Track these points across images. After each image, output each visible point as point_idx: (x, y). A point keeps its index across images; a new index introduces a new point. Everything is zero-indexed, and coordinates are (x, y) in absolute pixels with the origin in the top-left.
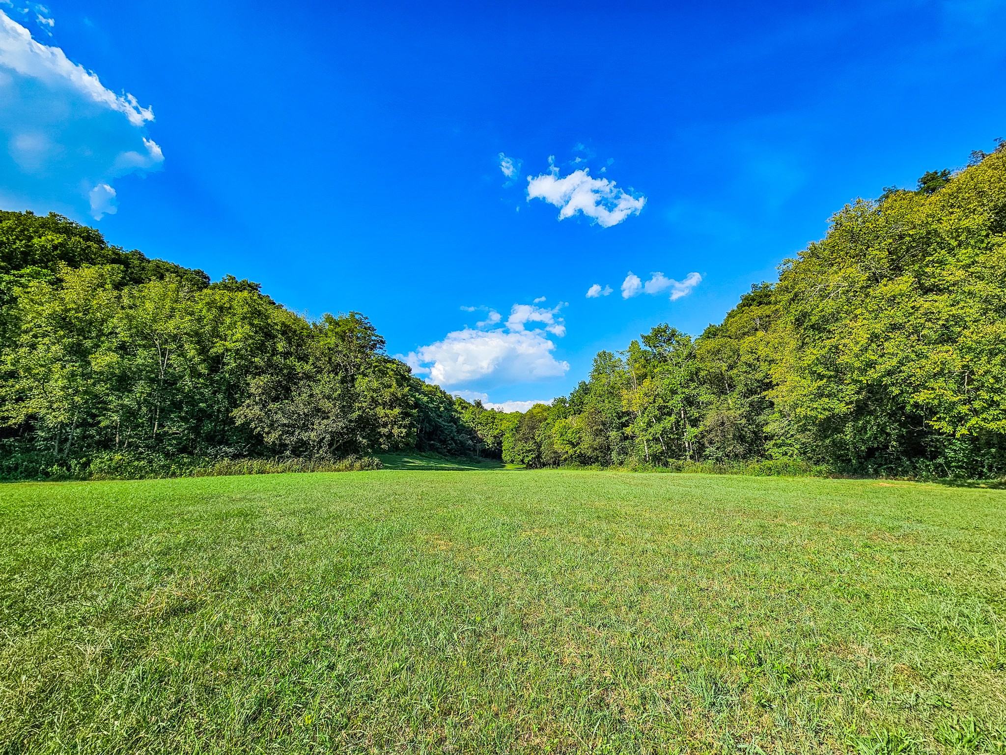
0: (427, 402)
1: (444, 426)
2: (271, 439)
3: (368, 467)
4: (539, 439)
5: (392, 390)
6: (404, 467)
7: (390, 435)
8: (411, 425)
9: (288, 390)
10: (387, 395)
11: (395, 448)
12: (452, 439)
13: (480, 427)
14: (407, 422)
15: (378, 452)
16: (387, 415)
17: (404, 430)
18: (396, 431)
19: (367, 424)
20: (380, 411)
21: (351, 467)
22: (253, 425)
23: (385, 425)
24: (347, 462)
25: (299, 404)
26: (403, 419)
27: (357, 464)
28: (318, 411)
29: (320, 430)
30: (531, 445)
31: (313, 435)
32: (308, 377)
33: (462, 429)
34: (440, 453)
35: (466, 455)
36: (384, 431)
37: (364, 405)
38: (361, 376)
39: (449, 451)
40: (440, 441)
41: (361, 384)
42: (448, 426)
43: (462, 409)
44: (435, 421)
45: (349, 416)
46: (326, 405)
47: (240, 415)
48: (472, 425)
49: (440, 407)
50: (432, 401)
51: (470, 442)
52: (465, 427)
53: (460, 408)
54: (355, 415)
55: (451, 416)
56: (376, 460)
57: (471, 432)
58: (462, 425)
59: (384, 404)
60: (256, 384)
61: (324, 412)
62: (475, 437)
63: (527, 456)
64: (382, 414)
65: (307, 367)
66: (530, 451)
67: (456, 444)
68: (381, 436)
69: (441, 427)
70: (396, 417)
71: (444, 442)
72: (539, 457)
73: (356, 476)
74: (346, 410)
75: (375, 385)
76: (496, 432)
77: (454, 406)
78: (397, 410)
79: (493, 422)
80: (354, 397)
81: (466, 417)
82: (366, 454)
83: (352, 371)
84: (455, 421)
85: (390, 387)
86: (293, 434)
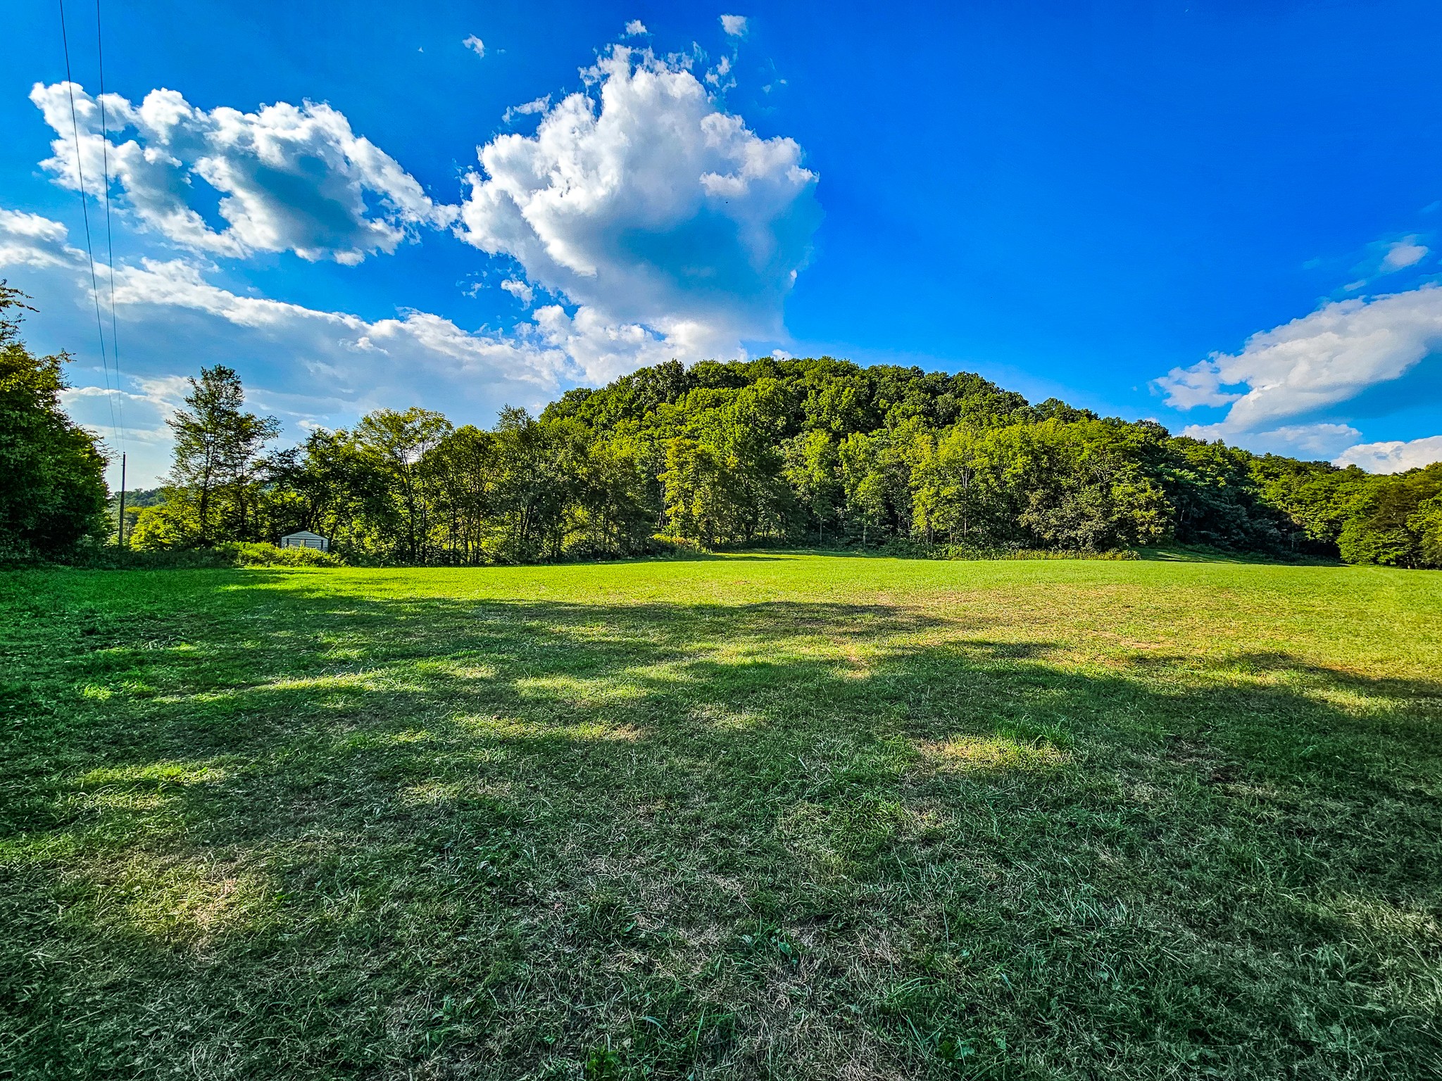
0: (1195, 479)
1: (1224, 509)
2: (1047, 536)
3: (1129, 557)
4: (1416, 526)
5: (1147, 494)
6: (1158, 558)
7: (1147, 532)
8: (1168, 523)
9: (1055, 499)
10: (1142, 498)
11: (1152, 542)
12: (1239, 526)
13: (1296, 507)
14: (1163, 520)
15: (1135, 544)
16: (1144, 517)
17: (1161, 529)
18: (1153, 529)
19: (1127, 525)
20: (1137, 513)
21: (1114, 557)
22: (1033, 526)
23: (1142, 524)
24: (1110, 554)
25: (1068, 509)
26: (1160, 518)
27: (1119, 555)
28: (1082, 515)
29: (1084, 530)
30: (1396, 536)
31: (1079, 533)
32: (1072, 489)
33: (1260, 511)
34: (1218, 546)
35: (1266, 549)
36: (1143, 529)
37: (1122, 508)
38: (1115, 483)
39: (1234, 544)
40: (1219, 529)
41: (1117, 491)
42: (1232, 509)
43: (1266, 477)
44: (1208, 505)
45: (1110, 519)
46: (1089, 510)
47: (1024, 519)
48: (1280, 505)
49: (1219, 482)
50: (1202, 476)
51: (1274, 531)
52: (1266, 507)
53: (1261, 476)
54: (1115, 518)
55: (1241, 493)
56: (1135, 553)
57: (1279, 515)
58: (1261, 506)
59: (1140, 506)
60: (1034, 498)
61: (1088, 516)
62: (1287, 523)
63: (1385, 553)
64: (1139, 516)
65: (1071, 481)
66: (1392, 545)
67: (1246, 533)
68: (1139, 533)
69: (1218, 511)
70: (1152, 517)
71: (1226, 532)
72: (1414, 553)
73: (1118, 563)
74: (1107, 514)
75: (1130, 490)
76: (1333, 515)
77: (1250, 475)
78: (1153, 512)
79: (1328, 498)
80: (1112, 503)
81: (1269, 493)
82: (1125, 548)
83: (1107, 478)
84: (1248, 500)
85: (1145, 491)
86: (1063, 532)
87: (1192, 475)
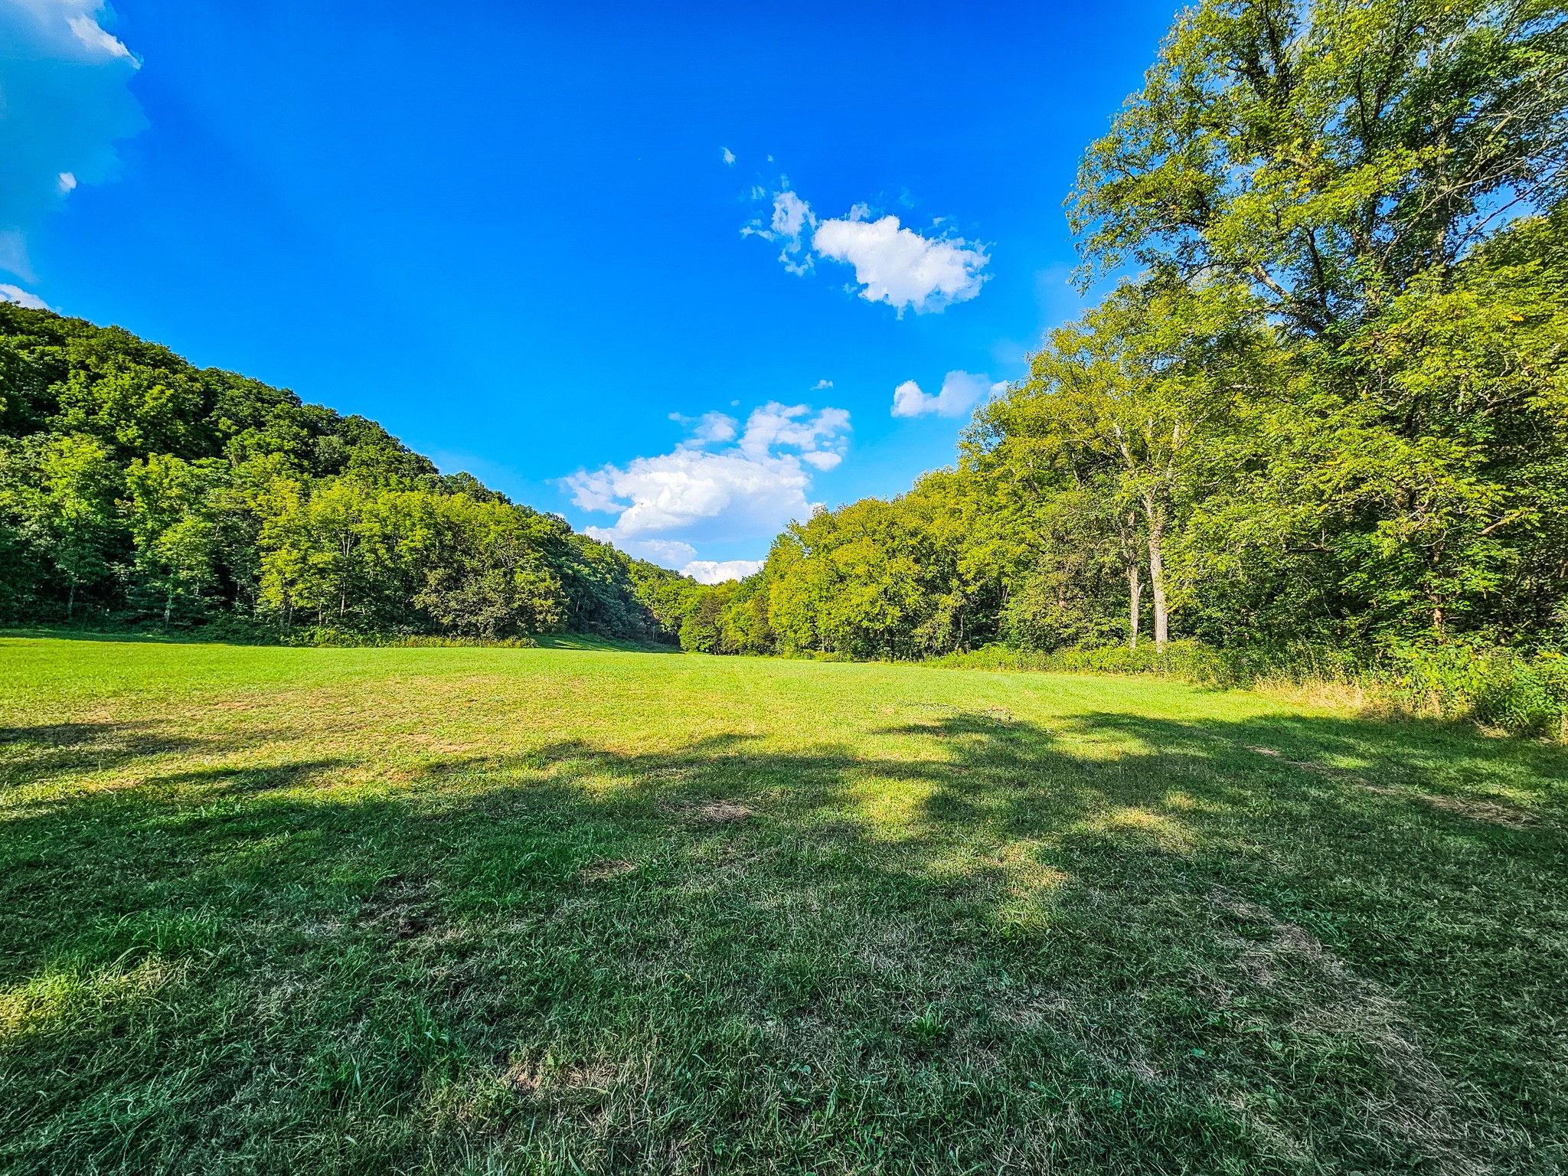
0: (589, 575)
1: (609, 603)
2: (446, 621)
3: (527, 645)
4: (719, 624)
5: (546, 584)
6: (554, 646)
7: (545, 620)
8: (563, 613)
9: (457, 580)
10: (542, 586)
11: (548, 630)
12: (619, 619)
13: (656, 605)
14: (559, 610)
15: (534, 633)
16: (542, 605)
17: (556, 618)
18: (549, 618)
19: (526, 612)
20: (537, 601)
22: (431, 609)
23: (541, 613)
24: (509, 641)
25: (470, 593)
26: (556, 608)
27: (518, 643)
28: (484, 600)
29: (486, 615)
30: (709, 630)
31: (480, 618)
32: (474, 570)
33: (634, 607)
35: (637, 639)
36: (540, 617)
37: (524, 596)
38: (518, 570)
39: (614, 634)
40: (604, 621)
41: (520, 578)
42: (615, 604)
43: (639, 579)
44: (598, 599)
45: (511, 606)
46: (491, 595)
47: (419, 601)
48: (647, 603)
49: (606, 579)
50: (595, 572)
51: (642, 623)
52: (638, 604)
53: (636, 577)
54: (516, 605)
55: (621, 590)
56: (533, 641)
57: (645, 611)
58: (634, 602)
59: (540, 595)
60: (433, 577)
61: (490, 602)
62: (650, 618)
63: (704, 643)
64: (538, 604)
65: (475, 563)
66: (707, 637)
67: (624, 625)
68: (537, 622)
69: (604, 604)
70: (549, 607)
71: (608, 623)
72: (718, 643)
73: (516, 651)
74: (509, 601)
75: (532, 578)
76: (678, 612)
77: (629, 575)
78: (550, 602)
79: (675, 599)
80: (514, 590)
81: (641, 592)
82: (524, 636)
83: (511, 564)
84: (626, 597)
85: (545, 580)
86: (463, 617)
87: (586, 571)
